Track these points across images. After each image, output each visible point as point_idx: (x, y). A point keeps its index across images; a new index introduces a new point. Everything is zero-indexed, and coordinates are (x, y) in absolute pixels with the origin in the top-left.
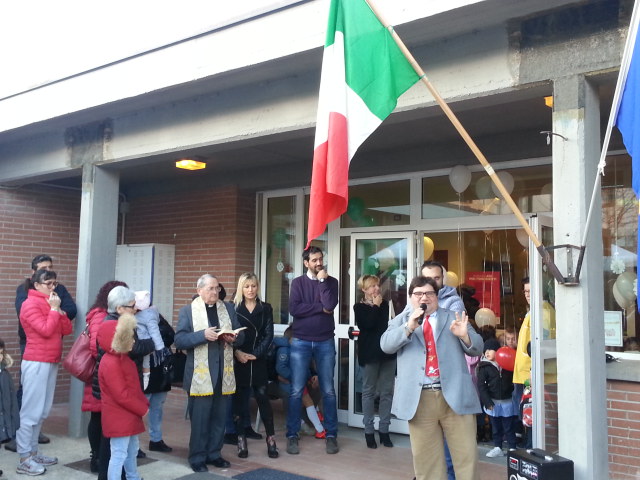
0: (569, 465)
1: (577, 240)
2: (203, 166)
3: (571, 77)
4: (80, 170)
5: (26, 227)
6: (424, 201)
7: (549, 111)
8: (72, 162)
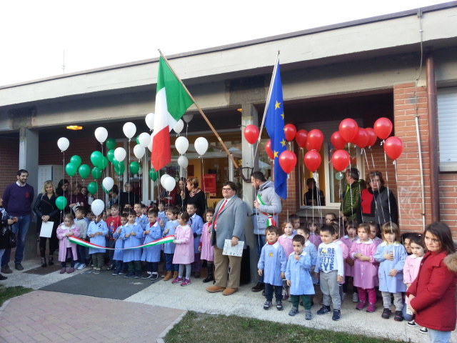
1: (251, 165)
2: (81, 128)
3: (248, 104)
4: (18, 130)
8: (13, 127)
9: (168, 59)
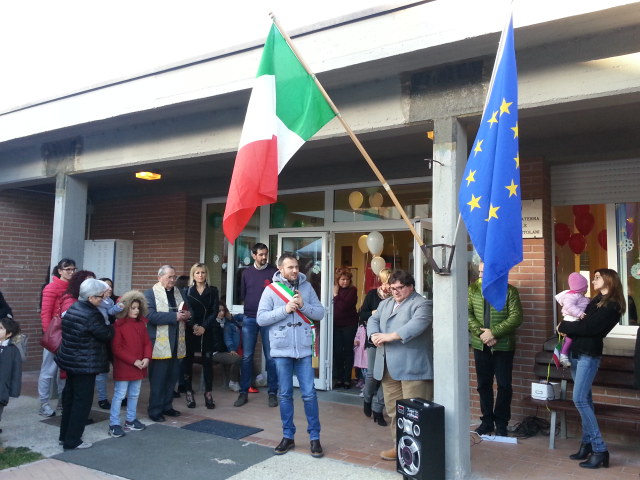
0: (441, 409)
1: (450, 241)
2: (158, 177)
3: (447, 119)
4: (54, 178)
5: (6, 224)
6: (336, 207)
7: (430, 143)
8: (47, 171)
9: (292, 38)
